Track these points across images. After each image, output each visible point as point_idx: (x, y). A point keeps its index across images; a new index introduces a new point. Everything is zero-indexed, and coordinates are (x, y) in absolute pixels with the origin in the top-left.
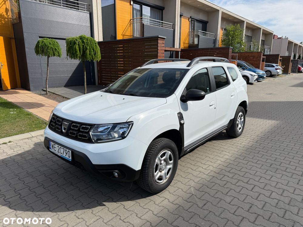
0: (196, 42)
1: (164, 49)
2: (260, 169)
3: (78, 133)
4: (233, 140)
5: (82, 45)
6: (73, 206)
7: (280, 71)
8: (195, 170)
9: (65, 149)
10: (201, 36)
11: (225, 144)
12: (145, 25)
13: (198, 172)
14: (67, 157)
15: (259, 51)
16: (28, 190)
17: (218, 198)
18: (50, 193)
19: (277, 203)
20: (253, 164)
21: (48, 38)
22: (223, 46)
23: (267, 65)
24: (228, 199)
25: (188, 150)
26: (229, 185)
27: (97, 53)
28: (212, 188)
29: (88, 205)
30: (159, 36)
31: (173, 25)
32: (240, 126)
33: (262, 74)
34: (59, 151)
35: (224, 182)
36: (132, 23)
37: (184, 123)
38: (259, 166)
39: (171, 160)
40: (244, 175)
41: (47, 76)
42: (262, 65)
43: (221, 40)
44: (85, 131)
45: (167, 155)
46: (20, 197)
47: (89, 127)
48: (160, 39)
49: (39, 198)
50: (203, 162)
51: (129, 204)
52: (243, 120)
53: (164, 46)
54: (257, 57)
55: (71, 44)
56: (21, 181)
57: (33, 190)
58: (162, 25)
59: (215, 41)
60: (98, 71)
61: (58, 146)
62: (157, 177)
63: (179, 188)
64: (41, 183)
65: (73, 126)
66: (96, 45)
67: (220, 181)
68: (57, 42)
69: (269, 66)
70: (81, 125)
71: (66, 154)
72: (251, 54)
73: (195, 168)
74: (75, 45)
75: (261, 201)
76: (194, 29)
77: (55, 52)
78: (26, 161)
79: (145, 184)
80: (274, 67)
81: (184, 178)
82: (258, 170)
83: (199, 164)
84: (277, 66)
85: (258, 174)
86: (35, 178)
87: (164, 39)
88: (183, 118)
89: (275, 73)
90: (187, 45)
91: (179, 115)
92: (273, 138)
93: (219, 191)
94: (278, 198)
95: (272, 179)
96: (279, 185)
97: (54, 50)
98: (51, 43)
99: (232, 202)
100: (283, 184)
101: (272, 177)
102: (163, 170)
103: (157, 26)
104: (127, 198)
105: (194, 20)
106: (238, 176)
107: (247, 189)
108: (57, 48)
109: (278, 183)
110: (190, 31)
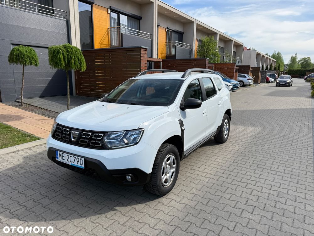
0: (173, 53)
1: (147, 59)
2: (249, 170)
3: (90, 141)
4: (221, 145)
5: (67, 54)
6: (85, 213)
7: (251, 81)
8: (193, 174)
9: (76, 157)
10: (178, 47)
11: (214, 149)
12: (124, 34)
13: (196, 175)
14: (79, 165)
15: (231, 62)
16: (33, 202)
17: (218, 196)
18: (57, 203)
19: (268, 196)
20: (242, 165)
21: (23, 46)
22: (199, 57)
23: (240, 76)
24: (228, 196)
25: (187, 155)
26: (225, 184)
27: (82, 63)
28: (212, 188)
29: (100, 211)
30: (142, 47)
31: (151, 35)
32: (226, 132)
33: (236, 84)
34: (69, 160)
35: (221, 182)
36: (109, 31)
37: (184, 129)
38: (248, 167)
39: (174, 164)
40: (237, 175)
41: (22, 87)
42: (236, 75)
43: (197, 51)
44: (98, 138)
45: (171, 159)
46: (26, 209)
47: (102, 135)
48: (142, 49)
49: (47, 208)
50: (199, 166)
51: (139, 207)
52: (228, 126)
53: (146, 56)
54: (231, 68)
55: (54, 53)
56: (22, 195)
57: (38, 202)
58: (140, 35)
59: (191, 52)
60: (76, 80)
61: (68, 155)
62: (163, 180)
63: (182, 190)
64: (45, 194)
65: (84, 135)
66: (81, 55)
67: (217, 181)
68: (33, 50)
69: (241, 76)
70: (92, 133)
71: (78, 162)
72: (225, 65)
73: (192, 171)
74: (59, 54)
75: (255, 195)
76: (170, 40)
77: (33, 61)
78: (20, 174)
79: (154, 187)
80: (246, 77)
81: (185, 181)
82: (248, 170)
83: (195, 168)
84: (248, 76)
85: (248, 173)
86: (37, 190)
87: (147, 49)
88: (183, 125)
89: (247, 83)
90: (164, 56)
91: (180, 122)
92: (256, 143)
93: (217, 190)
94: (268, 192)
95: (260, 177)
96: (267, 182)
97: (31, 58)
98: (28, 50)
99: (231, 198)
100: (270, 181)
101: (260, 175)
102: (168, 174)
103: (135, 35)
104: (136, 202)
105: (170, 31)
106: (232, 176)
107: (241, 186)
108: (34, 57)
109: (266, 180)
110: (167, 41)
